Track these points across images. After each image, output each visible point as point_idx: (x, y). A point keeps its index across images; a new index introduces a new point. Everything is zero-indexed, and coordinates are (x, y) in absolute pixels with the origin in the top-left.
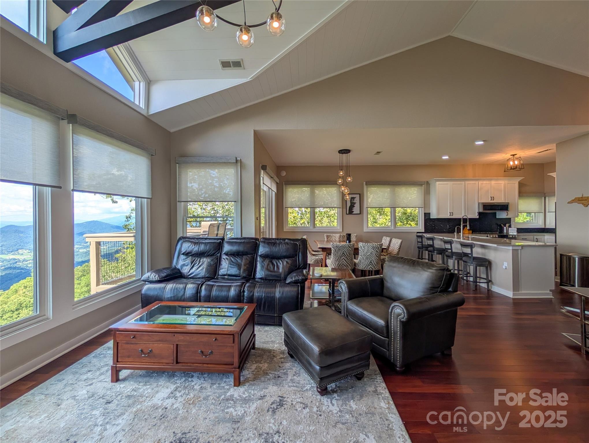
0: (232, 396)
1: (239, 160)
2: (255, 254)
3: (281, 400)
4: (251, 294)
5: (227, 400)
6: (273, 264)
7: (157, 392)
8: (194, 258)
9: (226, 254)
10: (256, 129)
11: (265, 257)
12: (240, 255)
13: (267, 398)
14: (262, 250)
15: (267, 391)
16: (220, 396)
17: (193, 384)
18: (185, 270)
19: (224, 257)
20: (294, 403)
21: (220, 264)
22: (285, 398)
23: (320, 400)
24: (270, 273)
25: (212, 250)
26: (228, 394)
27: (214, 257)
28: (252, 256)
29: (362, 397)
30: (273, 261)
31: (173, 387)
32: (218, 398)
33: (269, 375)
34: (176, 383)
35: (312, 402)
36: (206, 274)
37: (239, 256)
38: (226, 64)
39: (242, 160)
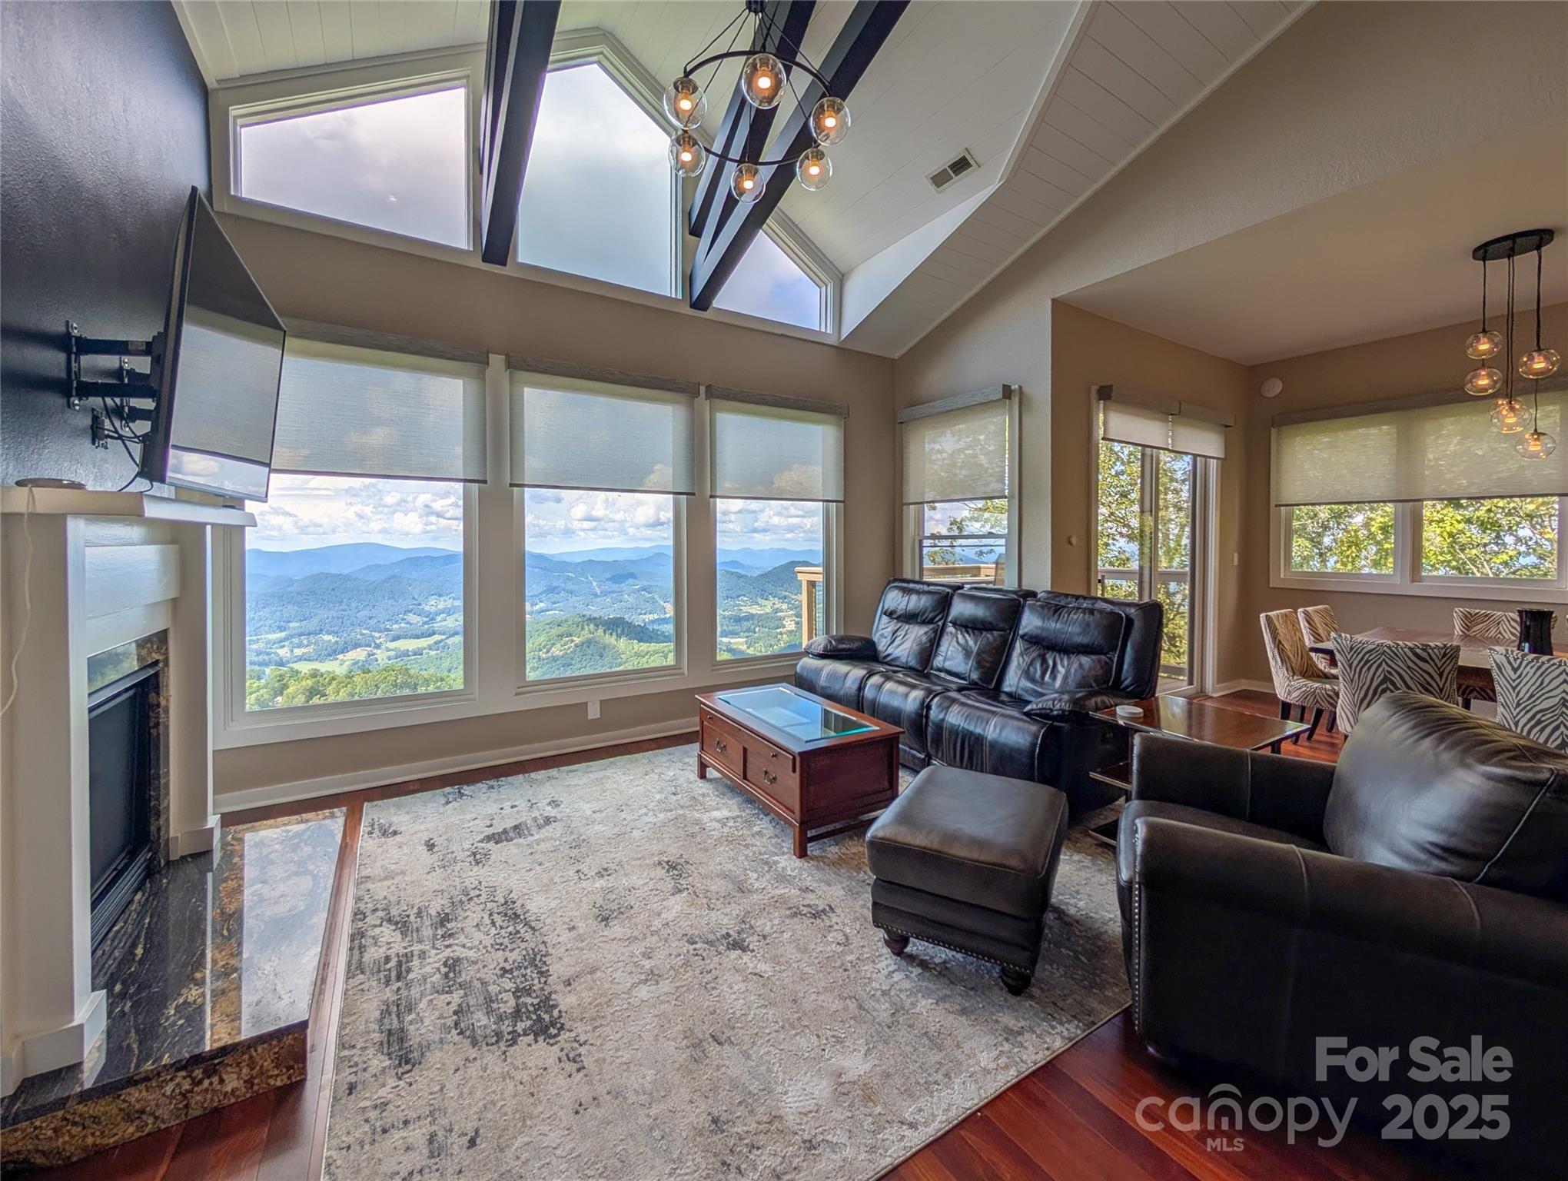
0: (777, 862)
1: (1015, 389)
2: (1011, 629)
3: (824, 911)
4: (941, 716)
5: (767, 863)
6: (1044, 661)
7: (717, 809)
8: (899, 625)
9: (954, 624)
10: (1057, 296)
11: (1033, 640)
12: (977, 629)
13: (812, 896)
14: (1030, 622)
15: (826, 888)
16: (765, 853)
17: (758, 822)
18: (881, 646)
19: (950, 629)
20: (836, 927)
21: (938, 645)
22: (834, 912)
23: (880, 956)
24: (1030, 685)
25: (929, 610)
26: (776, 858)
27: (931, 626)
28: (1001, 636)
29: (963, 1012)
30: (1048, 656)
31: (737, 813)
32: (760, 854)
33: (858, 873)
34: (744, 811)
35: (863, 947)
36: (910, 659)
37: (976, 632)
38: (939, 179)
39: (1024, 389)
